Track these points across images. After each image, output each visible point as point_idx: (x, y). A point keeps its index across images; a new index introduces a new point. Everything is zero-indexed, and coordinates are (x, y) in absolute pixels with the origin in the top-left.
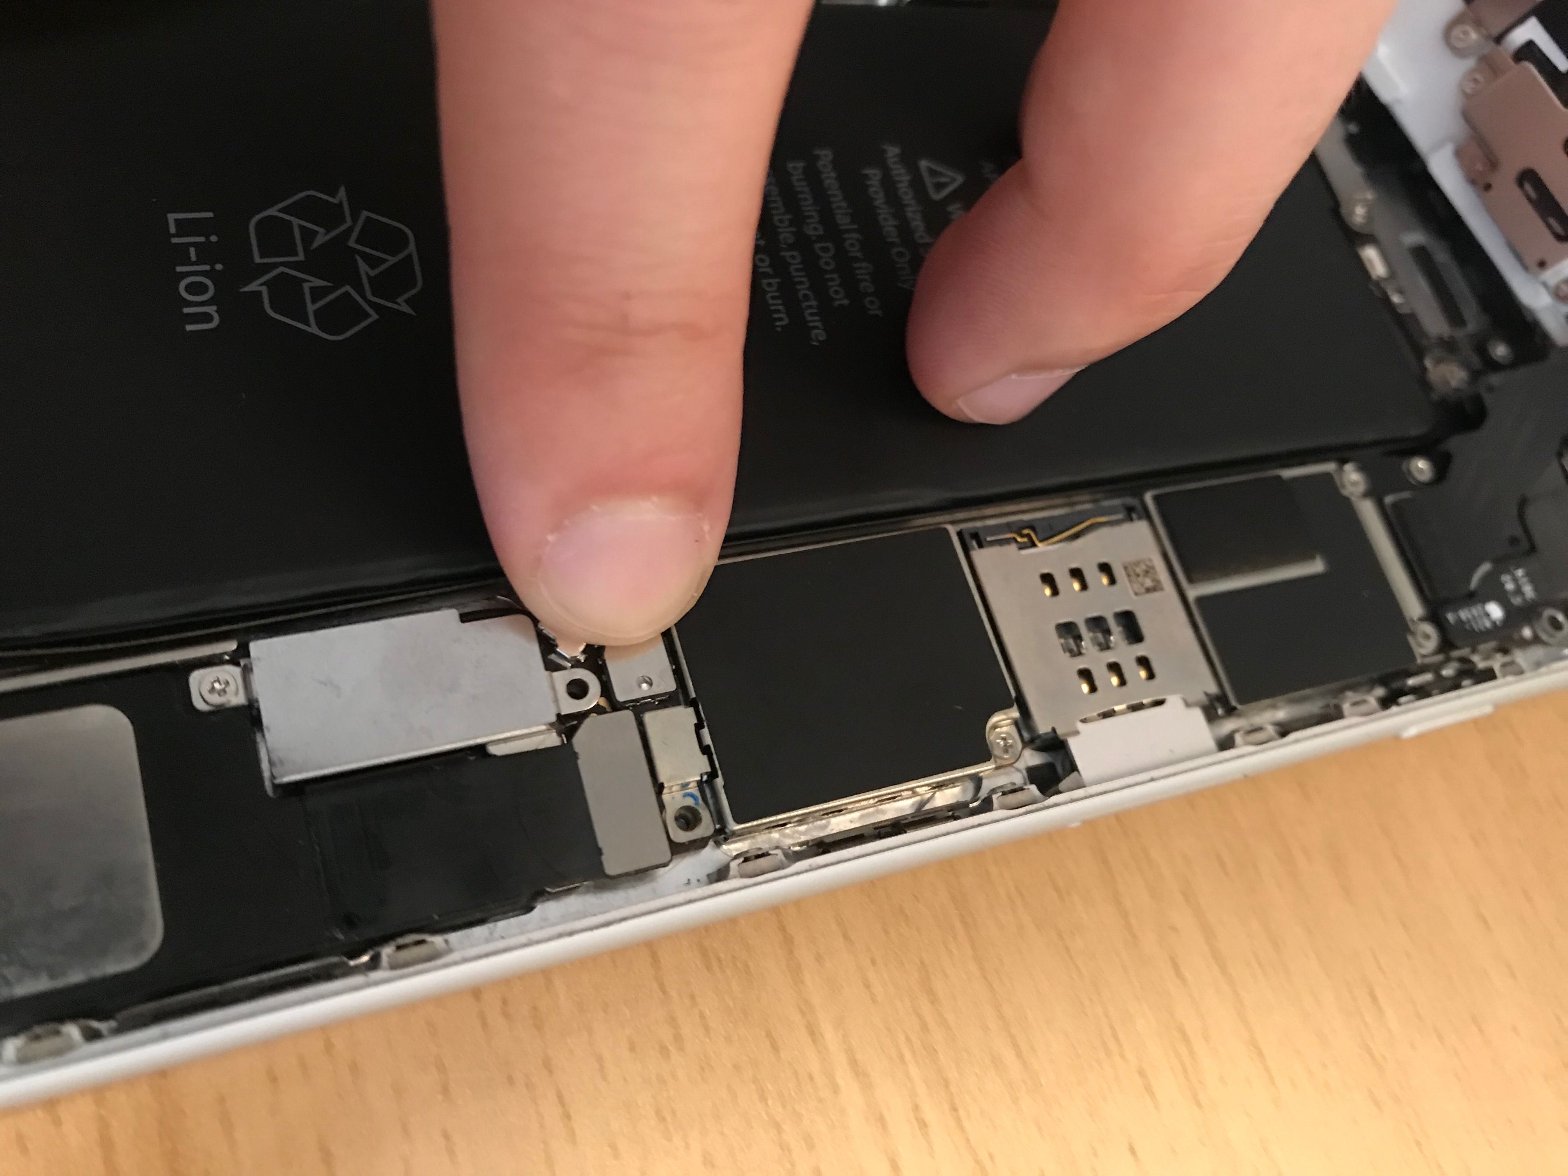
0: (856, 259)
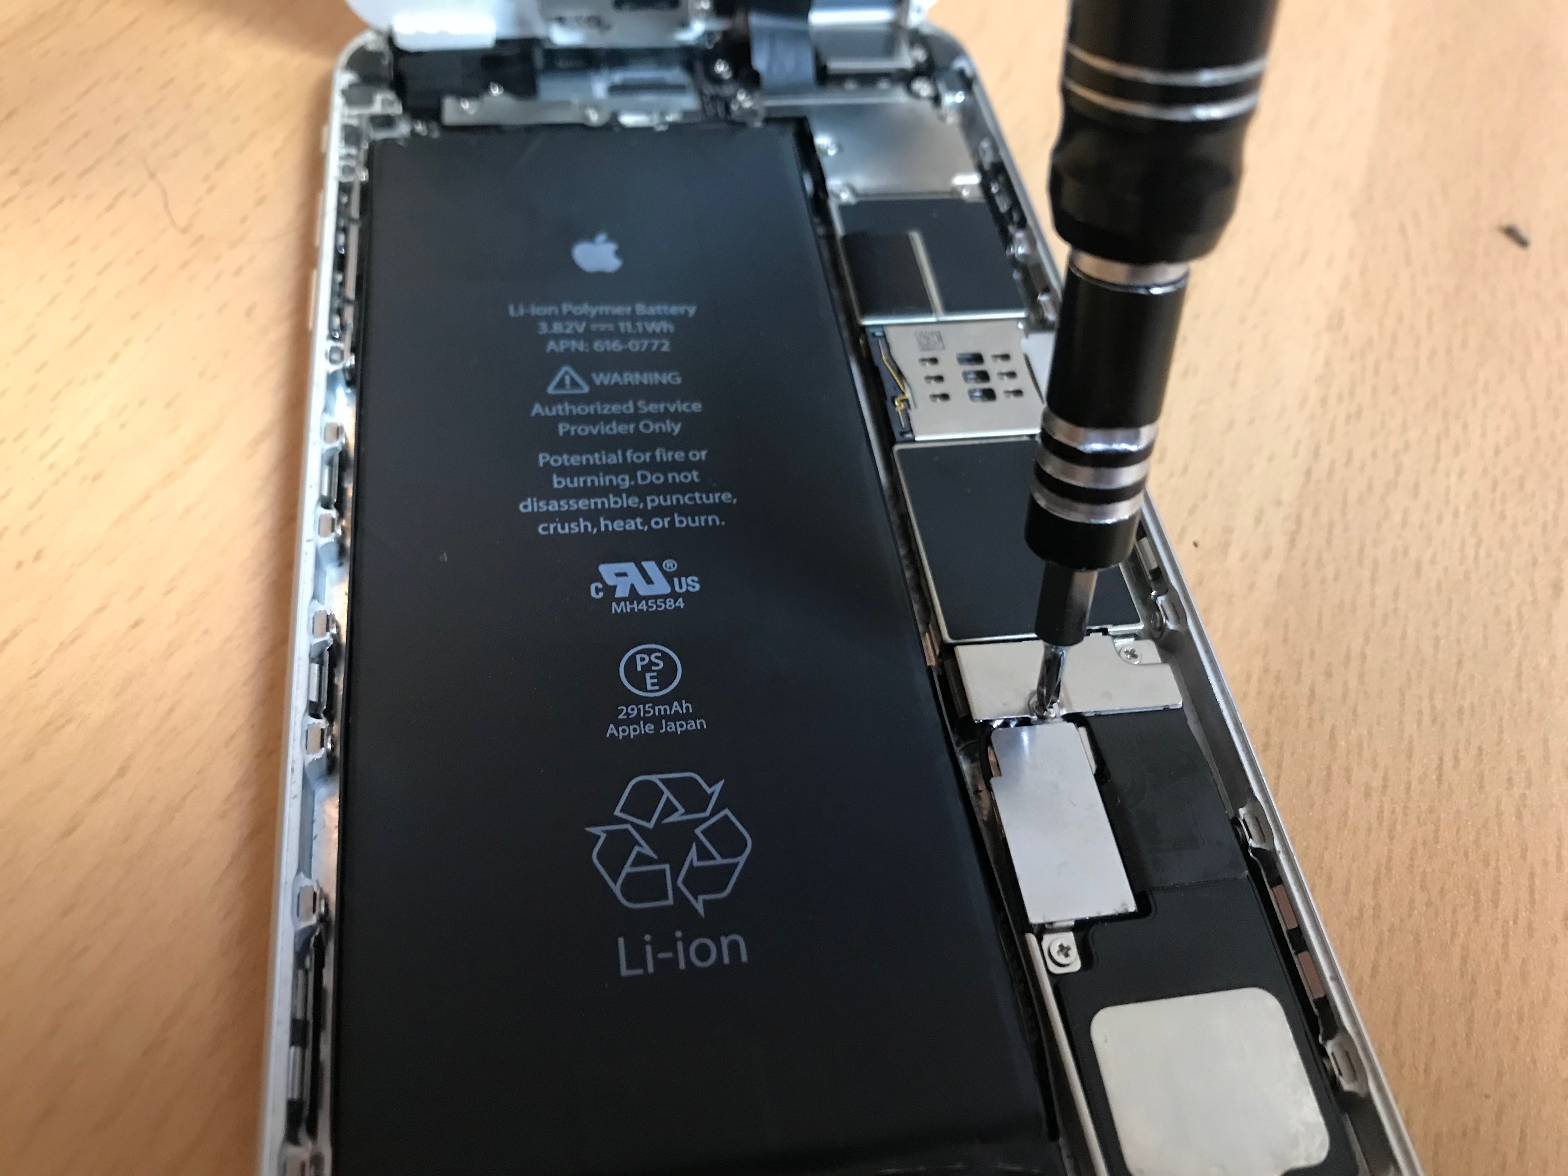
0: (653, 457)
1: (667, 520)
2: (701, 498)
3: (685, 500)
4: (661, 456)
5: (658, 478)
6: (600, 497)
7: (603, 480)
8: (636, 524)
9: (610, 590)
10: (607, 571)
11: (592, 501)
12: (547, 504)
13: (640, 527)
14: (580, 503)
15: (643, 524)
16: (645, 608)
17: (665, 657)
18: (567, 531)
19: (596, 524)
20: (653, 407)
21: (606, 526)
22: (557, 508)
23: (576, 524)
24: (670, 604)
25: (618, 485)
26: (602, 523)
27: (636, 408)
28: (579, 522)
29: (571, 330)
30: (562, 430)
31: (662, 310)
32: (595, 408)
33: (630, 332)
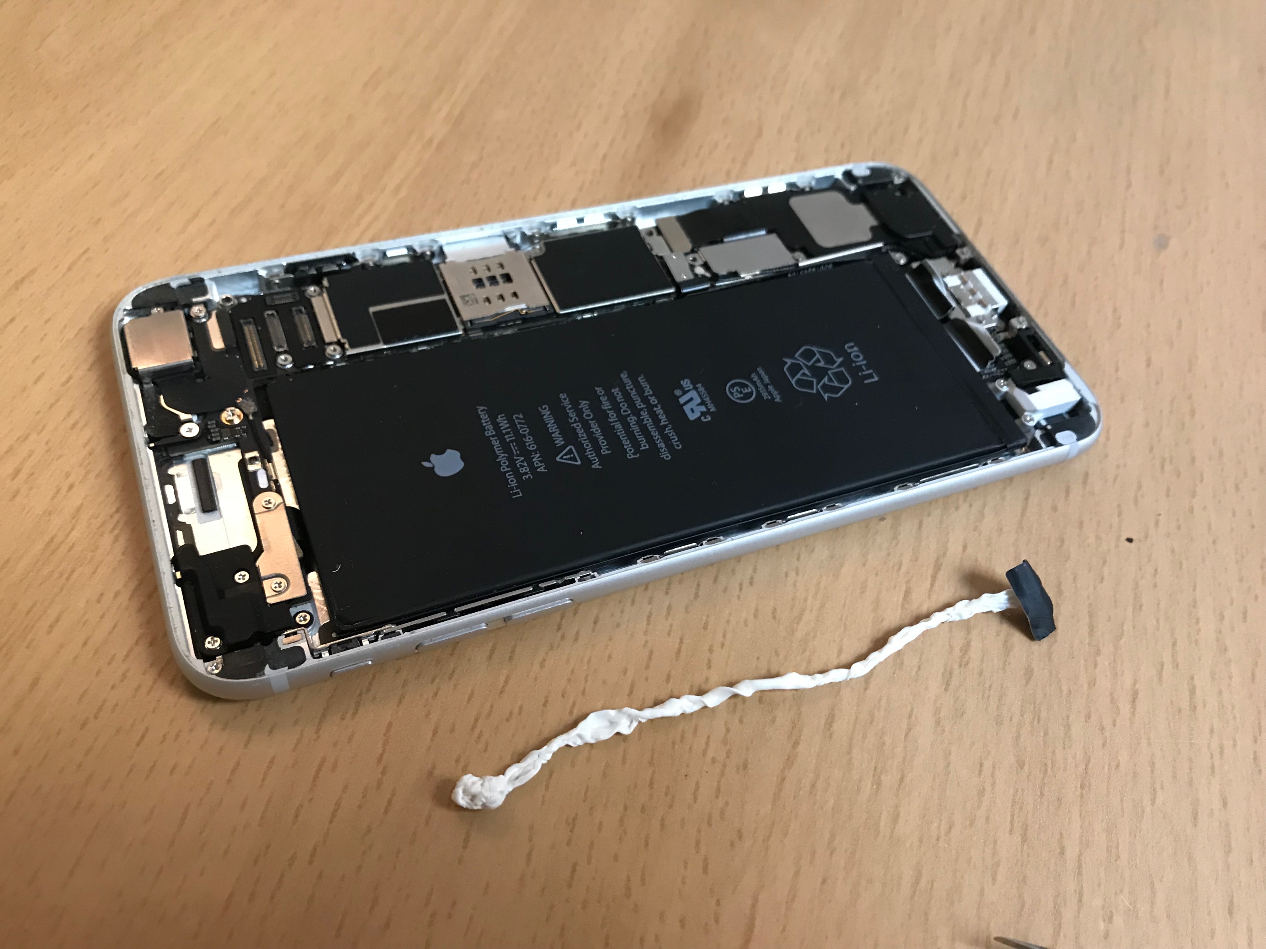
0: (610, 410)
1: (650, 398)
2: (629, 386)
3: (633, 393)
4: (607, 406)
5: (624, 405)
6: (648, 428)
7: (636, 429)
8: (657, 410)
9: (703, 414)
10: (692, 417)
11: (651, 430)
12: (662, 448)
13: (659, 408)
14: (655, 435)
15: (657, 407)
16: (709, 400)
17: (733, 386)
18: (675, 437)
19: (666, 426)
20: (573, 415)
21: (665, 421)
22: (663, 444)
23: (669, 434)
24: (701, 389)
25: (635, 420)
26: (662, 423)
27: (575, 422)
28: (667, 433)
29: (523, 463)
30: (607, 452)
31: (486, 422)
32: (584, 440)
33: (513, 435)
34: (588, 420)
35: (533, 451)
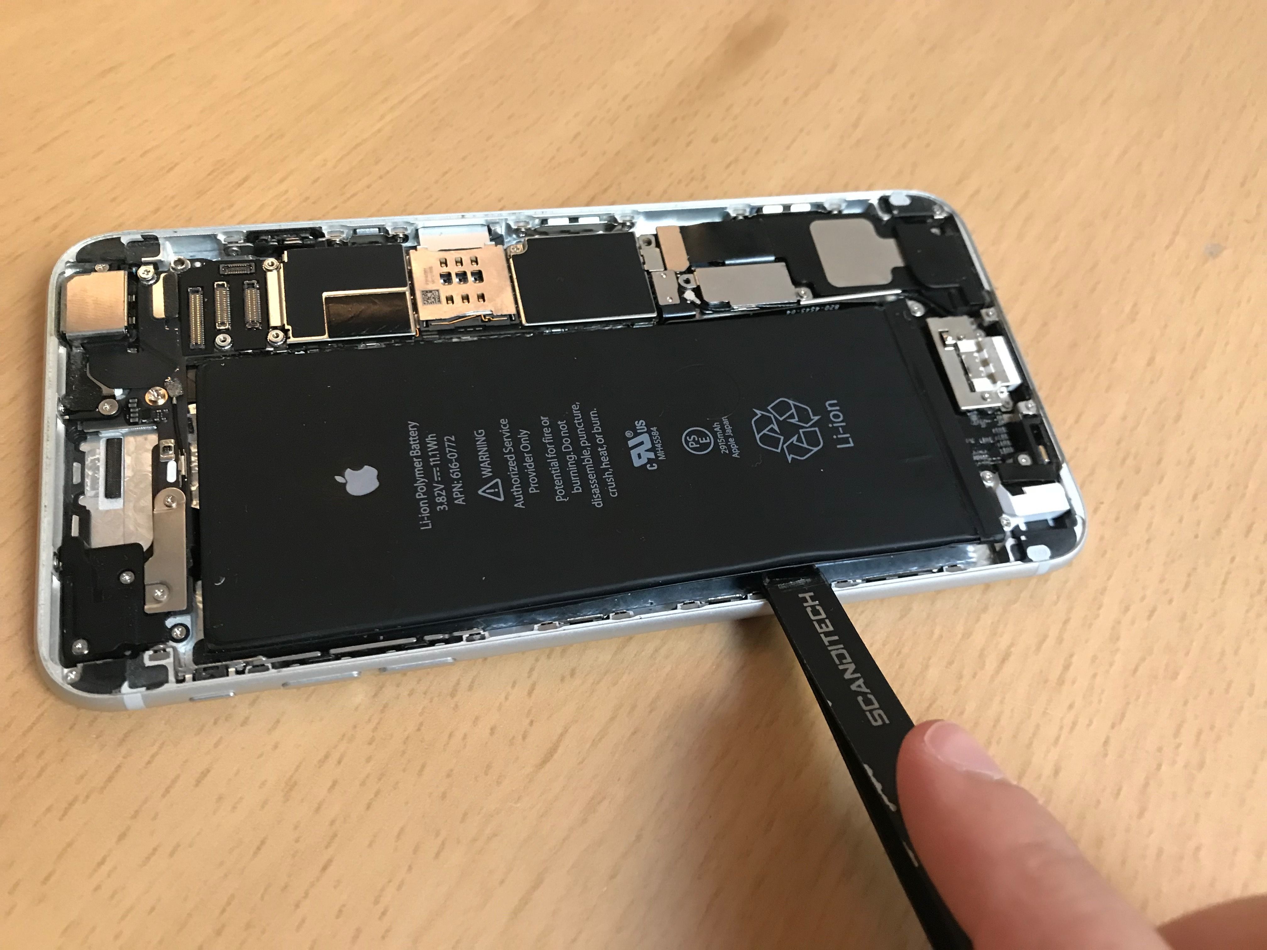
0: (550, 444)
1: (597, 436)
2: (578, 420)
4: (548, 439)
5: (566, 441)
6: (586, 469)
7: (573, 469)
8: (602, 451)
9: (650, 461)
10: (637, 463)
11: (589, 472)
12: (595, 494)
13: (605, 448)
14: (592, 478)
15: (602, 447)
16: (660, 445)
17: (689, 434)
18: (613, 483)
19: (607, 470)
20: (508, 443)
21: (605, 465)
22: (598, 489)
23: (607, 479)
24: (655, 433)
25: (575, 460)
26: (603, 467)
27: (510, 452)
29: (442, 492)
30: (535, 491)
31: (414, 440)
32: (514, 475)
33: (439, 458)
34: (525, 452)
35: (455, 479)
